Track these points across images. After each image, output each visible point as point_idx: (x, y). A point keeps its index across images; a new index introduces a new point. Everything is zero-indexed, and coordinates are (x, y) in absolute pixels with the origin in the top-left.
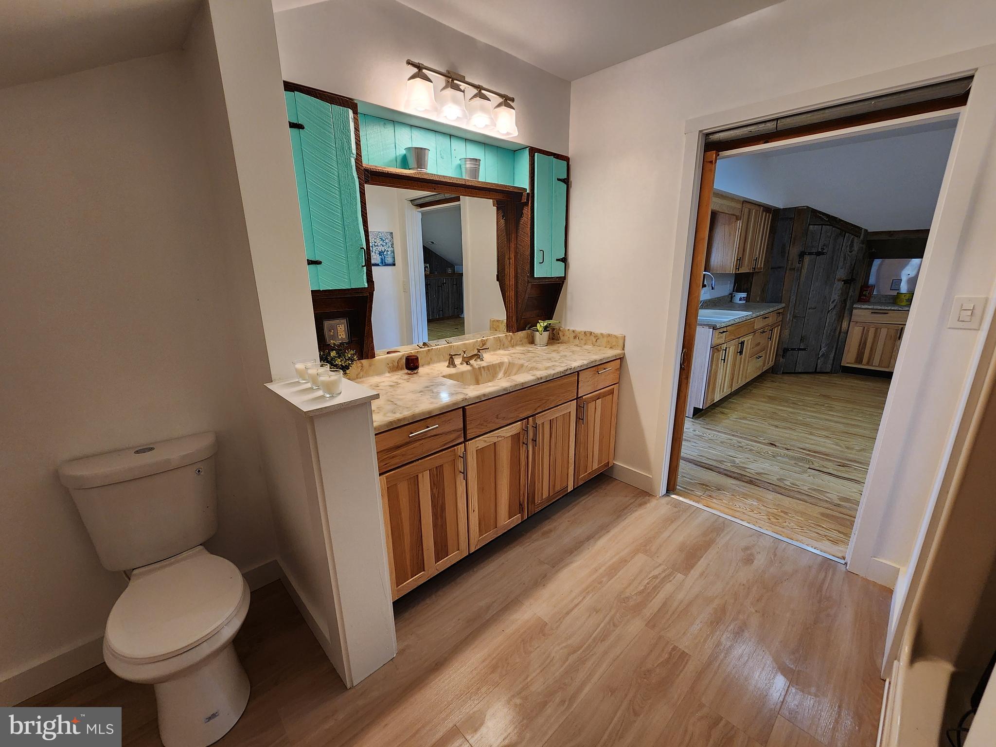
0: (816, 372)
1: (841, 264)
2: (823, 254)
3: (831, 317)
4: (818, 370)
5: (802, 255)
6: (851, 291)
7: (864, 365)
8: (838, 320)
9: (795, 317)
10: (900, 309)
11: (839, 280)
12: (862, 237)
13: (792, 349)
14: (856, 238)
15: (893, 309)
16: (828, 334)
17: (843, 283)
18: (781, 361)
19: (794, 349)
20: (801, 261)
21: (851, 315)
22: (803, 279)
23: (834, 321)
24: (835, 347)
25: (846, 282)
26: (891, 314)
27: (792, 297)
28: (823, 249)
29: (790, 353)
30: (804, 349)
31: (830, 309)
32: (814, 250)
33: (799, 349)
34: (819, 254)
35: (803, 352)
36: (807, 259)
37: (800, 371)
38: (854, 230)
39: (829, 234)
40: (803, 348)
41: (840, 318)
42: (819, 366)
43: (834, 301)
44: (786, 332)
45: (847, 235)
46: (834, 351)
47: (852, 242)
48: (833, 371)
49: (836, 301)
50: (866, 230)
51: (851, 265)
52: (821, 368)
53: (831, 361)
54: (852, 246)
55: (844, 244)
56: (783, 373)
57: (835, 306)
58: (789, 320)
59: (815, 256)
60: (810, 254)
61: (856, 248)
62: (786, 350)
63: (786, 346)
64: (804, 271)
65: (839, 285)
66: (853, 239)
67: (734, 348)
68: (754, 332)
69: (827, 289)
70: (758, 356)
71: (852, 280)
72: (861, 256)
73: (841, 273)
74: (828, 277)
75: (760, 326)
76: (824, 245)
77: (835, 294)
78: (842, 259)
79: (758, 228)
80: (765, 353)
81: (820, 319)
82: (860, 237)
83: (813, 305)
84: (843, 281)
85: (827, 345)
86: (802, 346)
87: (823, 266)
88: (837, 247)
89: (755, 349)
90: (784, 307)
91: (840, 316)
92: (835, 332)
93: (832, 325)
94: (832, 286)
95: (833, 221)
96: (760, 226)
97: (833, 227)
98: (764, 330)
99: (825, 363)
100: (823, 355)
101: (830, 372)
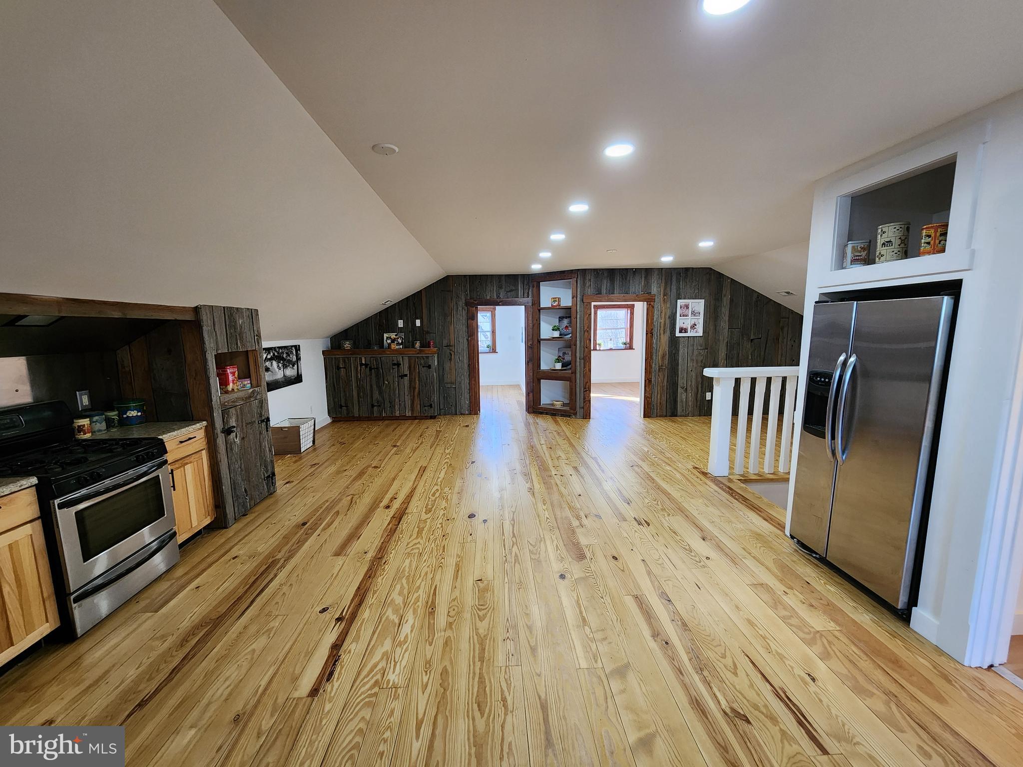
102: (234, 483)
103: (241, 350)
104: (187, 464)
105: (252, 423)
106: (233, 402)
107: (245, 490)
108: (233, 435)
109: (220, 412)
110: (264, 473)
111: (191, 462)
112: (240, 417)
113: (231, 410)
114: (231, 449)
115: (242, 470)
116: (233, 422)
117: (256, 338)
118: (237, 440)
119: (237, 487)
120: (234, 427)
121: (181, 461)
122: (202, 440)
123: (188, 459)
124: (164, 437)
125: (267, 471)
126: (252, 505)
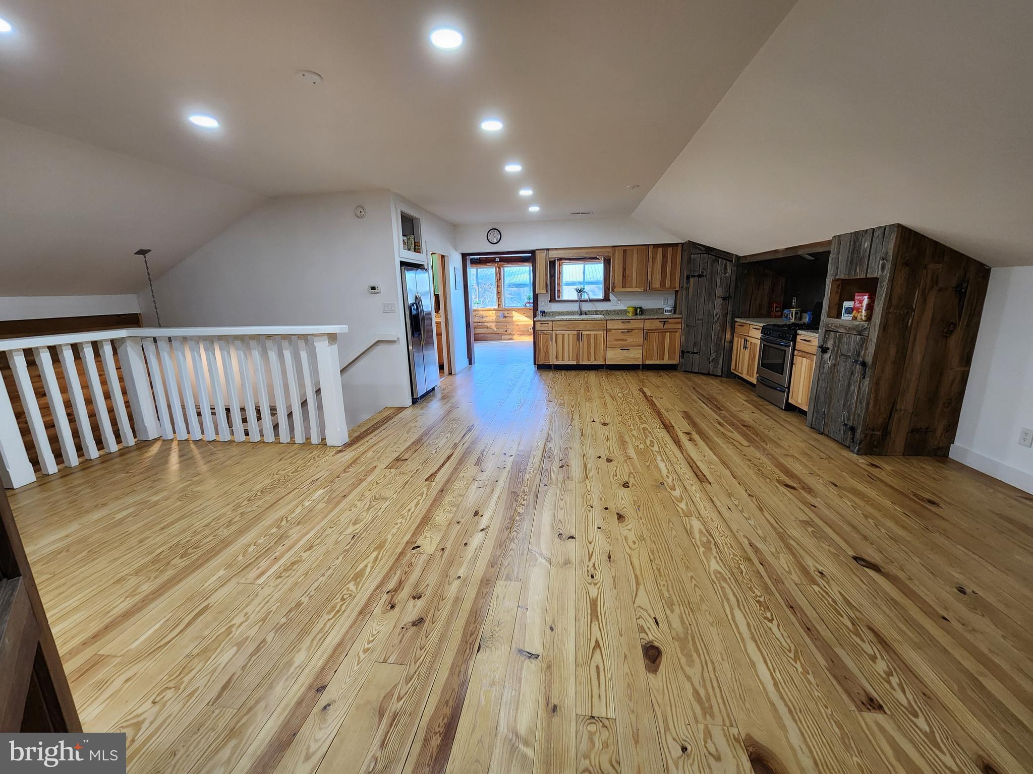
0: (709, 374)
1: (718, 284)
2: (703, 276)
3: (716, 328)
4: (711, 373)
5: (687, 278)
6: (730, 307)
7: (738, 372)
8: (722, 331)
9: (687, 326)
10: (747, 323)
11: (718, 297)
12: (734, 261)
13: (687, 352)
14: (728, 262)
16: (715, 342)
18: (684, 361)
19: (689, 352)
20: (687, 282)
21: (732, 327)
22: (690, 297)
23: (719, 332)
24: (723, 354)
25: (724, 299)
26: (745, 326)
27: (684, 310)
28: (702, 272)
29: (687, 355)
30: (697, 353)
31: (714, 321)
32: (696, 274)
33: (693, 353)
34: (700, 276)
35: (697, 356)
36: (692, 280)
37: (696, 371)
38: (726, 256)
39: (707, 261)
41: (724, 329)
42: (711, 370)
43: (716, 315)
44: (683, 338)
45: (721, 260)
46: (723, 357)
47: (726, 266)
48: (723, 375)
49: (718, 315)
50: (737, 256)
51: (727, 284)
52: (713, 371)
53: (720, 366)
54: (725, 269)
55: (719, 268)
56: (685, 371)
57: (718, 319)
58: (684, 328)
59: (697, 278)
60: (693, 276)
61: (729, 270)
62: (684, 352)
63: (684, 349)
64: (691, 290)
65: (719, 301)
66: (726, 263)
67: (571, 336)
68: (607, 330)
69: (710, 305)
70: (625, 348)
71: (730, 297)
72: (734, 277)
73: (719, 292)
74: (710, 295)
75: (619, 327)
76: (703, 269)
77: (717, 308)
78: (719, 280)
79: (650, 260)
80: (645, 350)
81: (707, 329)
82: (732, 261)
83: (701, 317)
84: (722, 298)
85: (715, 352)
86: (695, 351)
87: (704, 286)
88: (714, 270)
89: (615, 342)
90: (682, 318)
91: (724, 327)
92: (721, 341)
93: (718, 335)
94: (713, 302)
95: (709, 250)
96: (654, 258)
97: (709, 254)
98: (630, 331)
99: (716, 367)
100: (713, 360)
101: (721, 376)
102: (818, 397)
104: (804, 357)
105: (847, 357)
106: (836, 326)
107: (824, 412)
108: (827, 356)
109: (824, 330)
110: (844, 417)
111: (806, 358)
112: (837, 344)
113: (832, 333)
114: (823, 367)
115: (826, 392)
116: (830, 345)
117: (881, 262)
118: (830, 364)
119: (819, 402)
120: (828, 349)
121: (803, 353)
123: (805, 355)
124: (799, 332)
125: (848, 419)
126: (826, 432)
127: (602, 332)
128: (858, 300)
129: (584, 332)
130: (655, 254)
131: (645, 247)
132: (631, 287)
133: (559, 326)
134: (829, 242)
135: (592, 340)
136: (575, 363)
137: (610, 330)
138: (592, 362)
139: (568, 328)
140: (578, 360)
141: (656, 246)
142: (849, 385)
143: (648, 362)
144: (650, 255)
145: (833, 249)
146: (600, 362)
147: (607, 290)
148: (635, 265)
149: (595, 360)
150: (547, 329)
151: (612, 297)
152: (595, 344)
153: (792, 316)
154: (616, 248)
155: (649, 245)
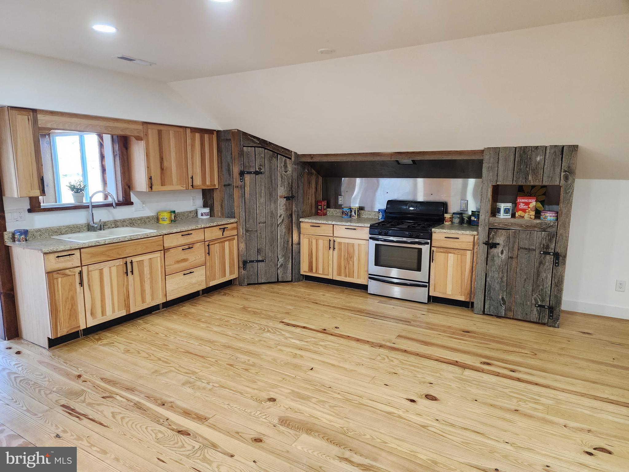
0: (278, 282)
1: (279, 183)
2: (261, 173)
3: (281, 230)
4: (280, 279)
5: (242, 174)
6: (294, 207)
7: (314, 273)
8: (288, 233)
9: (247, 231)
10: (327, 223)
11: (281, 197)
12: (293, 159)
13: (250, 262)
14: (288, 160)
15: (322, 222)
16: (282, 245)
17: (285, 199)
18: (243, 273)
19: (253, 261)
20: (242, 179)
21: (299, 228)
22: (247, 196)
23: (285, 234)
24: (291, 257)
25: (288, 198)
26: (323, 227)
27: (241, 213)
28: (260, 169)
29: (249, 265)
30: (262, 261)
31: (279, 223)
32: (252, 170)
33: (258, 261)
34: (257, 173)
35: (263, 264)
36: (247, 177)
37: (263, 281)
38: (285, 153)
39: (263, 155)
40: (261, 259)
41: (290, 231)
42: (280, 276)
43: (280, 216)
44: (242, 246)
45: (279, 156)
46: (291, 261)
47: (285, 163)
48: (294, 280)
49: (283, 216)
50: (295, 153)
51: (289, 183)
52: (282, 277)
53: (289, 271)
54: (286, 166)
55: (278, 165)
56: (248, 284)
57: (283, 220)
58: (243, 234)
59: (254, 175)
60: (250, 173)
61: (290, 168)
62: (245, 263)
63: (244, 259)
64: (247, 189)
65: (282, 202)
66: (285, 160)
67: (114, 270)
68: (165, 250)
69: (273, 205)
70: (188, 272)
71: (293, 197)
72: (295, 175)
73: (282, 191)
74: (271, 194)
75: (178, 243)
76: (261, 166)
77: (281, 210)
78: (279, 178)
79: (189, 148)
80: (208, 268)
81: (272, 232)
82: (290, 159)
83: (263, 220)
84: (285, 198)
85: (283, 256)
86: (260, 258)
87: (263, 184)
88: (273, 168)
89: (177, 266)
90: (236, 222)
91: (289, 229)
92: (288, 244)
93: (284, 238)
94: (276, 202)
95: (264, 144)
96: (193, 146)
97: (265, 149)
98: (190, 247)
99: (285, 273)
100: (281, 265)
101: (292, 281)
102: (490, 286)
103: (532, 184)
104: (450, 253)
105: (529, 250)
106: (505, 225)
107: (503, 298)
108: (495, 251)
109: (487, 229)
110: (536, 300)
111: (454, 254)
112: (511, 240)
113: (499, 230)
114: (493, 260)
115: (502, 282)
116: (499, 240)
117: (563, 174)
118: (503, 257)
119: (492, 291)
120: (498, 244)
121: (446, 249)
122: (470, 243)
123: (452, 251)
124: (433, 230)
125: (543, 301)
126: (510, 314)
127: (158, 255)
128: (523, 203)
129: (135, 259)
130: (193, 139)
131: (181, 130)
132: (171, 184)
133: (94, 255)
134: (482, 152)
135: (146, 270)
136: (123, 313)
137: (169, 249)
138: (150, 303)
139: (109, 256)
140: (128, 306)
141: (194, 130)
142: (538, 273)
143: (212, 283)
144: (189, 141)
145: (486, 157)
146: (160, 300)
147: (127, 187)
148: (173, 154)
149: (153, 299)
150: (69, 265)
151: (133, 198)
152: (151, 273)
153: (355, 214)
154: (149, 126)
155: (186, 127)
